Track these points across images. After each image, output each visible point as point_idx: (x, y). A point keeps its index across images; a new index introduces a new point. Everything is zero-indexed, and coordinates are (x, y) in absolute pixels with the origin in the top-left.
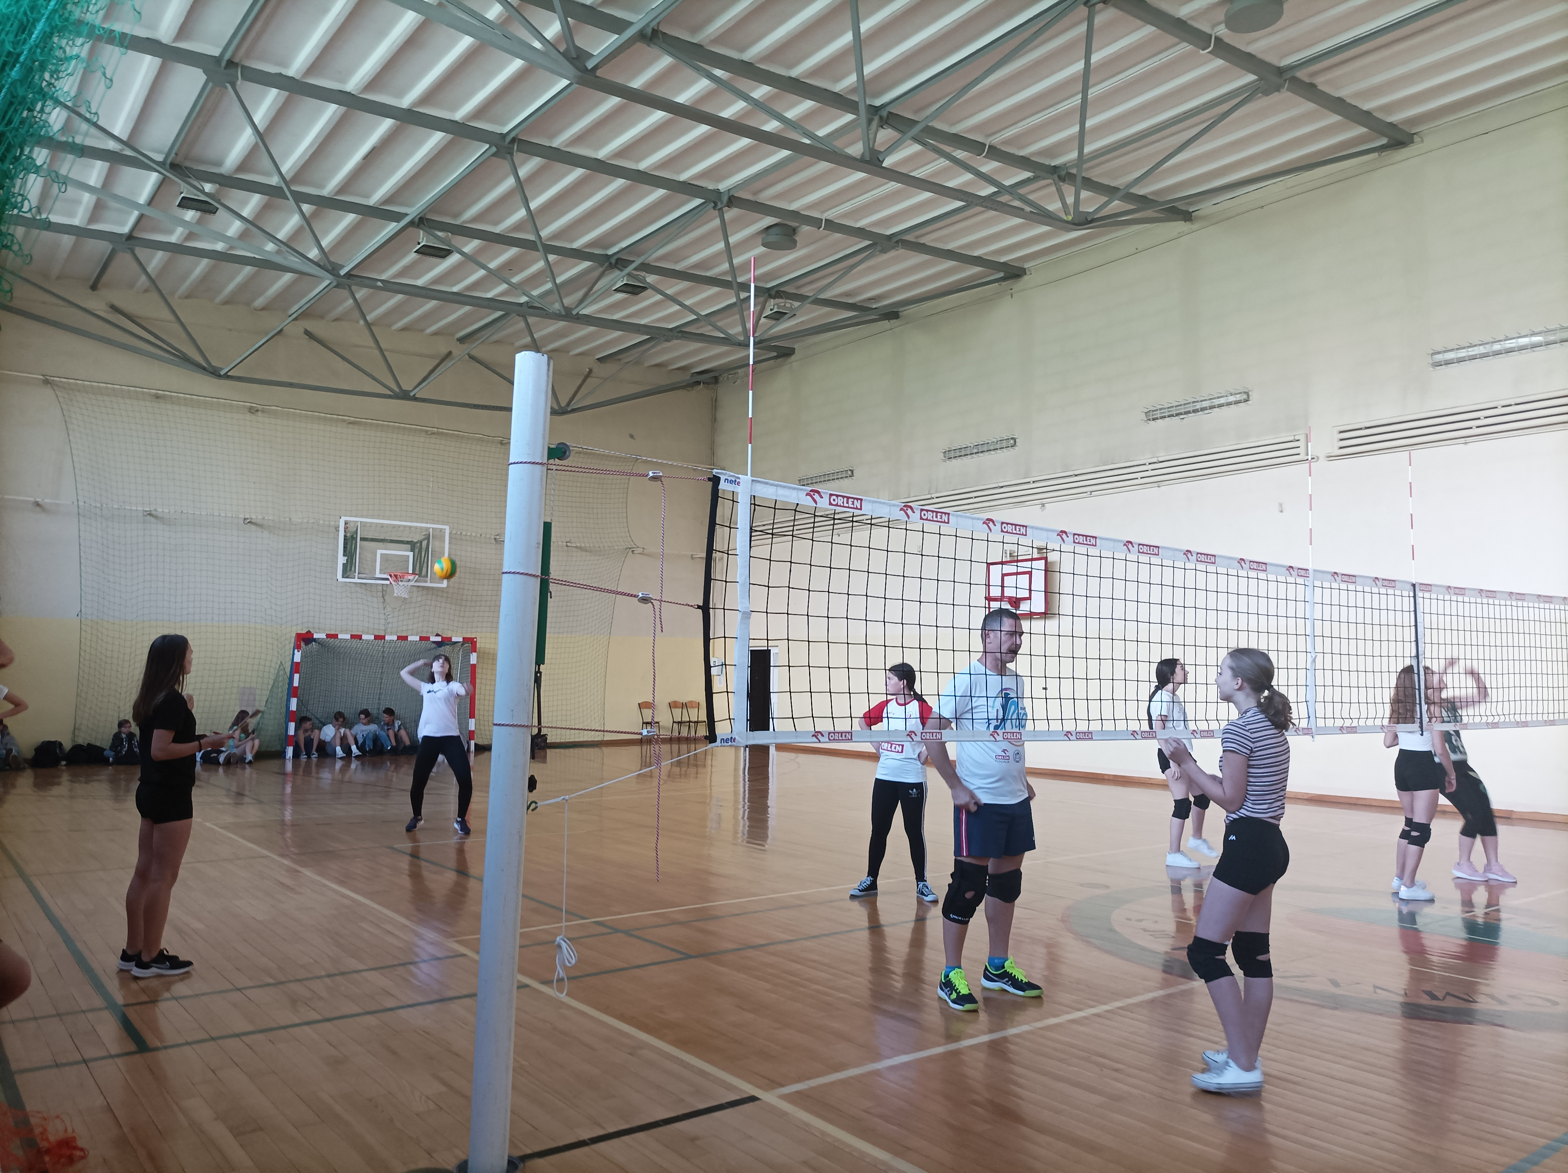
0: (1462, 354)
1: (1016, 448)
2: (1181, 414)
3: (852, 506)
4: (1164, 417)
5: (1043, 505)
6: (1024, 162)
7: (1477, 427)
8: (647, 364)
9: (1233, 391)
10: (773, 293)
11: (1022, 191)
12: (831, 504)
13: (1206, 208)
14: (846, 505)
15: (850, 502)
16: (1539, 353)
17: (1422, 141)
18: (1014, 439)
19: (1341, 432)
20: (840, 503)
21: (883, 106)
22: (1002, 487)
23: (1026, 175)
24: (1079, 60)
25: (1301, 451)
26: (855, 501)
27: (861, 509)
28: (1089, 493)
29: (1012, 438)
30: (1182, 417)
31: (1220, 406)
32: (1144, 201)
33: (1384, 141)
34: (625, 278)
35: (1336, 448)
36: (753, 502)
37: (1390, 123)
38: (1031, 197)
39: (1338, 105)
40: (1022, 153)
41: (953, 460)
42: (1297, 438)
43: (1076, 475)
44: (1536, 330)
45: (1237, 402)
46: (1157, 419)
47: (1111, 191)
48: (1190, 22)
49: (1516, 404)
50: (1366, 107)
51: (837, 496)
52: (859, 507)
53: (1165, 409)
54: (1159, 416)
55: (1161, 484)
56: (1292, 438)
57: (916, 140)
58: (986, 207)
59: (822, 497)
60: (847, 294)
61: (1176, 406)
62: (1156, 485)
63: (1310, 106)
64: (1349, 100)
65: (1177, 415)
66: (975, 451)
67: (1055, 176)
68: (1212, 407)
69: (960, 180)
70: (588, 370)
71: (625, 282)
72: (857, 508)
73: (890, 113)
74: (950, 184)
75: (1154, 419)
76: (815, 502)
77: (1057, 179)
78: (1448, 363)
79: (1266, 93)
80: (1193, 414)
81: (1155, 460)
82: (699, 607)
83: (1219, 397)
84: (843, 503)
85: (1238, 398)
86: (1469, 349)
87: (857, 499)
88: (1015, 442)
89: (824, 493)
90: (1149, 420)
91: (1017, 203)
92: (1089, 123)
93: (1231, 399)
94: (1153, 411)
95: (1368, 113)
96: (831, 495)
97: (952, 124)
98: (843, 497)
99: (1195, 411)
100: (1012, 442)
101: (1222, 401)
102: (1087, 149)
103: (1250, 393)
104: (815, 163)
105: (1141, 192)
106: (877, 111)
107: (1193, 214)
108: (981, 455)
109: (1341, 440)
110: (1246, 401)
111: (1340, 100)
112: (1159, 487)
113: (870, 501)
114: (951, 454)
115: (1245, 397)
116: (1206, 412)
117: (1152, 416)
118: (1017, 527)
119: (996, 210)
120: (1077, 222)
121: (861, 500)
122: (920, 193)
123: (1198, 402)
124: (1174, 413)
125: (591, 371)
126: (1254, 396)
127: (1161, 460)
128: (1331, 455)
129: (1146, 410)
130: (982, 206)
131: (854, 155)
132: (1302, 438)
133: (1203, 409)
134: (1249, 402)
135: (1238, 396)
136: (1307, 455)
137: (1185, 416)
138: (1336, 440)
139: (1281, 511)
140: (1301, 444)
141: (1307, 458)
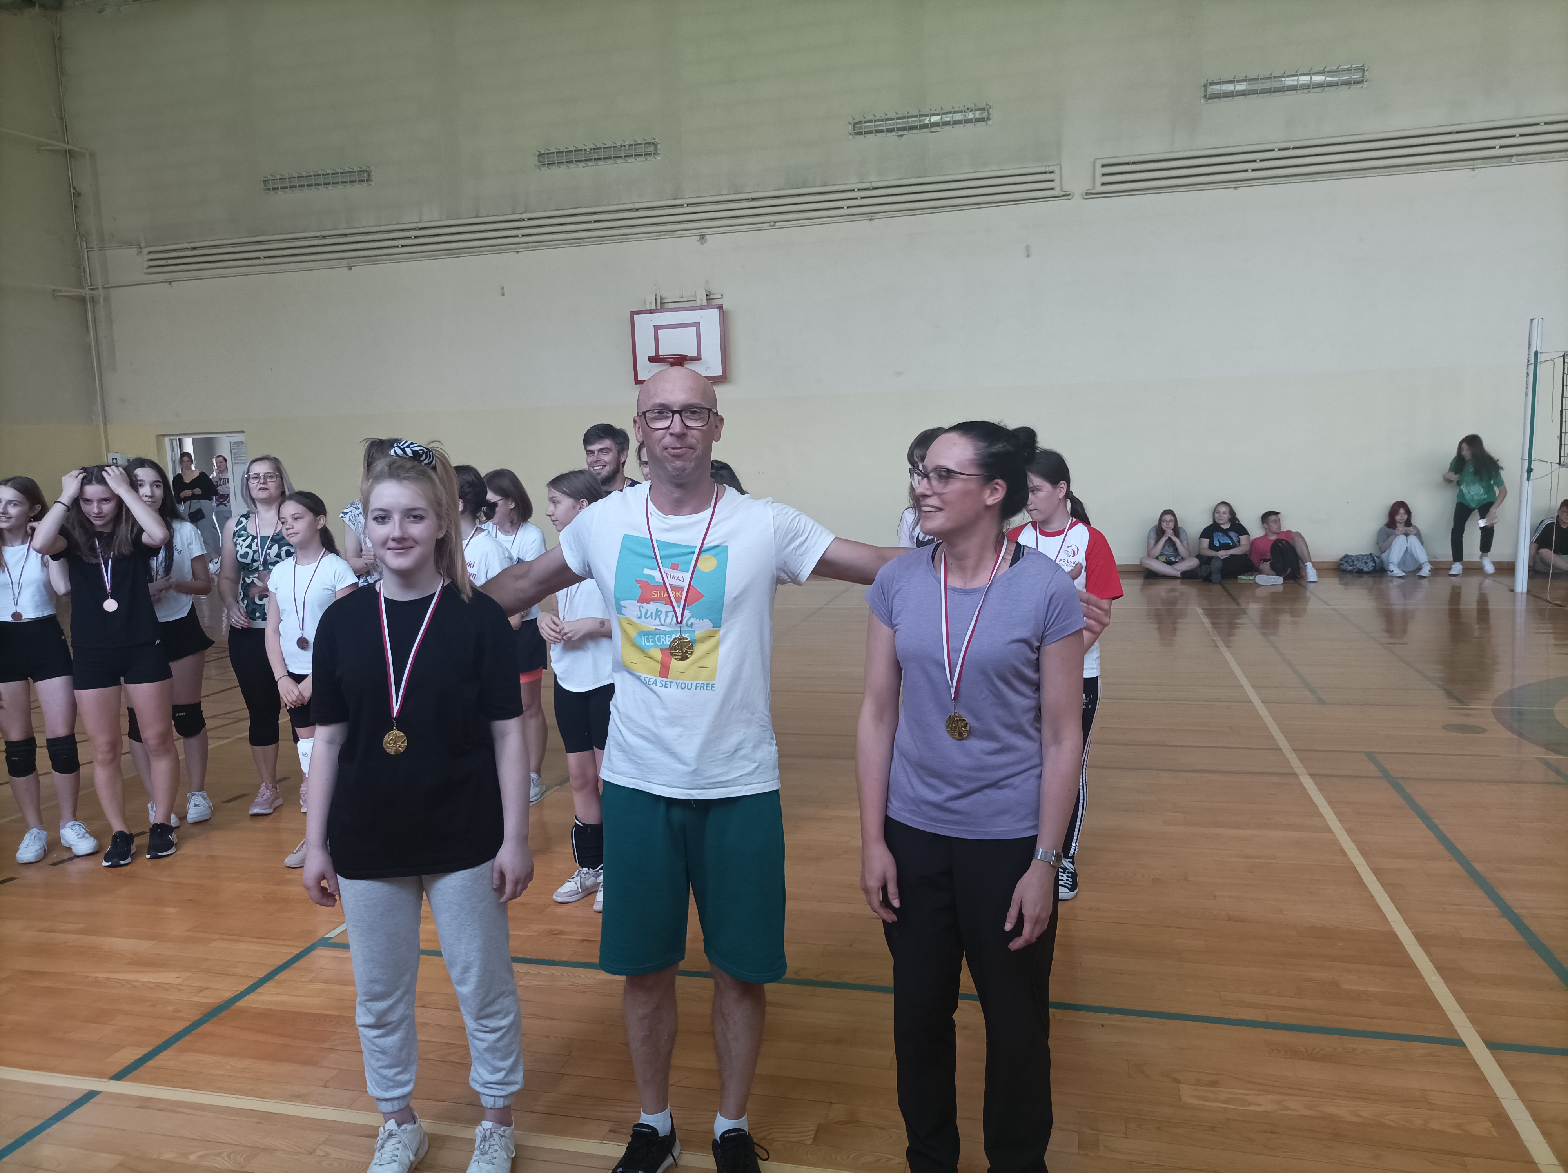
1: (659, 158)
2: (899, 129)
4: (879, 131)
5: (702, 237)
7: (1252, 170)
9: (972, 106)
16: (1315, 96)
18: (656, 146)
19: (1103, 166)
22: (637, 210)
25: (1055, 184)
28: (772, 224)
29: (651, 143)
30: (901, 133)
31: (953, 123)
35: (1098, 184)
41: (555, 168)
42: (1051, 169)
43: (754, 200)
45: (976, 121)
46: (867, 132)
49: (1294, 148)
53: (880, 120)
54: (871, 129)
55: (873, 216)
56: (1043, 170)
61: (892, 119)
62: (866, 217)
65: (896, 130)
66: (593, 156)
68: (941, 125)
80: (920, 131)
81: (865, 186)
88: (656, 149)
93: (971, 116)
94: (867, 122)
99: (920, 127)
100: (652, 148)
101: (956, 117)
103: (992, 111)
108: (600, 163)
109: (1104, 175)
110: (984, 120)
112: (871, 220)
114: (550, 159)
115: (984, 114)
116: (934, 129)
123: (925, 115)
126: (995, 115)
127: (875, 185)
128: (1091, 191)
129: (855, 121)
132: (1056, 170)
133: (930, 126)
134: (990, 122)
135: (978, 113)
136: (1062, 190)
137: (906, 132)
138: (1098, 175)
139: (1028, 255)
140: (1056, 177)
141: (1062, 193)
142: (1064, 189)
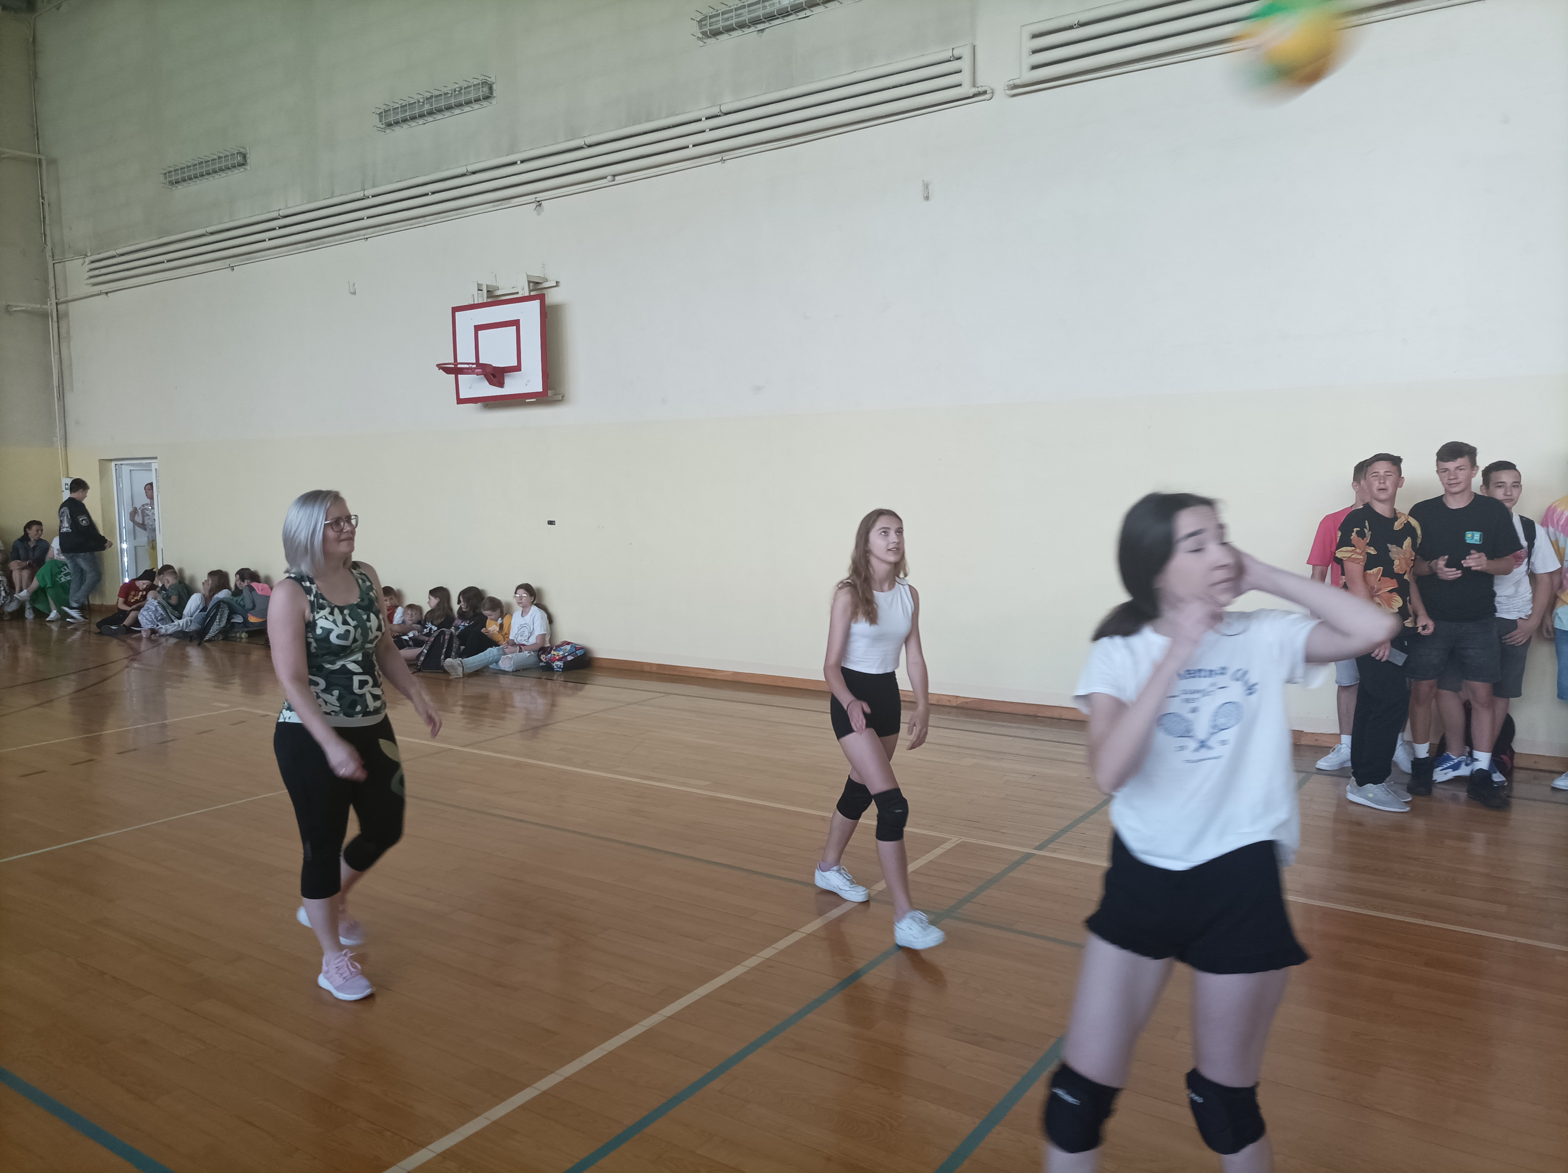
1: (494, 101)
2: (757, 20)
4: (730, 29)
5: (539, 203)
18: (490, 86)
19: (1035, 36)
22: (474, 173)
25: (964, 78)
28: (610, 178)
29: (484, 83)
30: (760, 26)
31: (825, 1)
35: (1026, 69)
41: (397, 128)
42: (957, 53)
43: (589, 146)
46: (717, 30)
53: (731, 11)
54: (721, 27)
56: (947, 54)
61: (749, 5)
62: (718, 157)
65: (752, 22)
66: (427, 109)
68: (811, 5)
75: (714, 34)
80: (779, 22)
81: (715, 111)
88: (491, 88)
90: (705, 34)
94: (711, 17)
99: (783, 14)
100: (486, 90)
108: (438, 116)
109: (1035, 52)
116: (802, 14)
117: (710, 29)
124: (747, 18)
127: (725, 109)
128: (1017, 82)
132: (966, 53)
133: (795, 9)
136: (974, 87)
137: (767, 25)
138: (1026, 51)
139: (927, 198)
140: (964, 64)
141: (974, 90)
142: (979, 82)
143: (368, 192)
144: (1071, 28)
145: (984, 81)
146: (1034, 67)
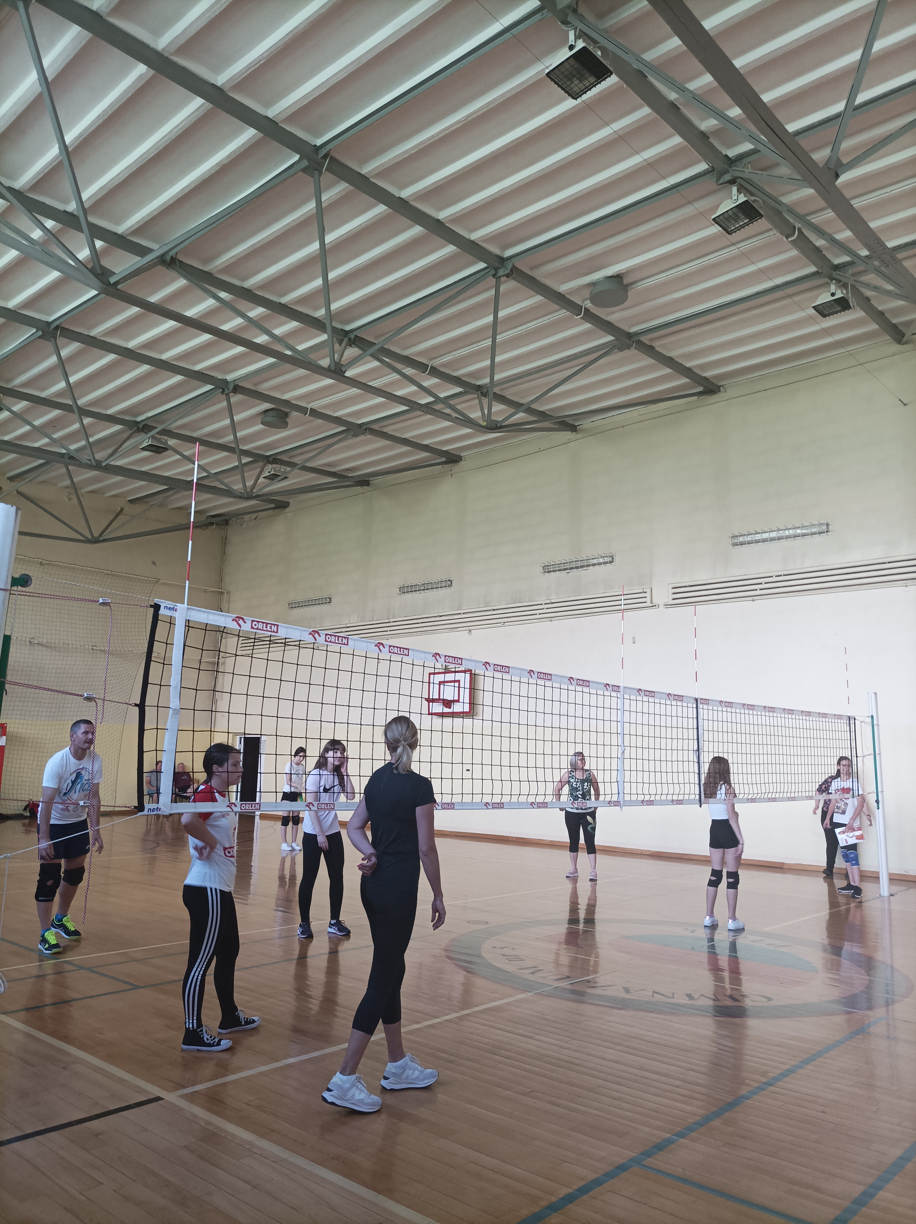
0: (749, 538)
1: (452, 588)
2: (566, 569)
3: (270, 630)
4: (556, 571)
5: (470, 631)
6: (457, 381)
7: (760, 589)
8: (170, 507)
9: (602, 555)
10: (271, 459)
11: (452, 402)
12: (252, 628)
13: (586, 423)
14: (265, 629)
15: (269, 627)
16: (799, 541)
17: (726, 392)
18: (451, 581)
19: (673, 588)
20: (260, 627)
21: (352, 331)
22: (441, 616)
23: (458, 390)
24: (490, 314)
25: (648, 599)
26: (273, 626)
27: (277, 632)
28: (502, 624)
29: (449, 580)
30: (568, 571)
31: (594, 565)
32: (543, 416)
33: (701, 389)
34: (150, 440)
35: (670, 599)
36: (187, 625)
37: (705, 377)
38: (459, 407)
39: (669, 362)
40: (455, 374)
41: (406, 594)
42: (645, 590)
43: (494, 610)
44: (797, 526)
45: (605, 563)
46: (550, 572)
47: (517, 406)
48: (567, 296)
49: (784, 575)
50: (688, 365)
51: (258, 622)
52: (276, 631)
53: (556, 565)
54: (552, 570)
55: (553, 619)
56: (641, 591)
57: (375, 357)
58: (423, 411)
59: (245, 622)
60: (329, 465)
61: (564, 563)
62: (549, 619)
63: (650, 361)
64: (676, 359)
65: (564, 570)
66: (423, 588)
67: (479, 392)
68: (588, 566)
69: (406, 390)
70: (120, 509)
71: (150, 443)
72: (274, 632)
73: (356, 336)
74: (398, 393)
75: (548, 572)
76: (240, 626)
77: (480, 394)
78: (742, 544)
79: (621, 349)
80: (575, 570)
81: (549, 601)
82: (136, 705)
83: (592, 559)
84: (263, 627)
85: (606, 559)
86: (755, 536)
87: (274, 625)
88: (451, 583)
89: (247, 619)
90: (545, 572)
91: (448, 411)
92: (498, 359)
93: (601, 560)
94: (548, 566)
95: (689, 369)
96: (253, 621)
97: (404, 349)
98: (263, 623)
99: (577, 568)
100: (449, 583)
101: (595, 561)
102: (497, 377)
103: (614, 557)
104: (294, 370)
105: (542, 409)
106: (348, 334)
107: (578, 427)
108: (426, 591)
109: (674, 594)
110: (611, 562)
111: (671, 359)
112: (551, 621)
113: (284, 627)
114: (405, 590)
115: (610, 559)
116: (585, 568)
117: (547, 569)
118: (402, 649)
119: (430, 414)
120: (489, 427)
121: (278, 626)
122: (374, 398)
123: (578, 561)
124: (562, 568)
125: (122, 509)
126: (617, 559)
127: (552, 601)
128: (667, 604)
129: (543, 566)
130: (420, 410)
131: (325, 366)
132: (648, 591)
133: (582, 567)
134: (613, 564)
135: (606, 558)
136: (652, 603)
137: (570, 571)
138: (670, 593)
139: (634, 643)
140: (648, 595)
141: (652, 605)
142: (653, 602)
143: (390, 620)
144: (686, 587)
145: (655, 601)
146: (674, 599)
